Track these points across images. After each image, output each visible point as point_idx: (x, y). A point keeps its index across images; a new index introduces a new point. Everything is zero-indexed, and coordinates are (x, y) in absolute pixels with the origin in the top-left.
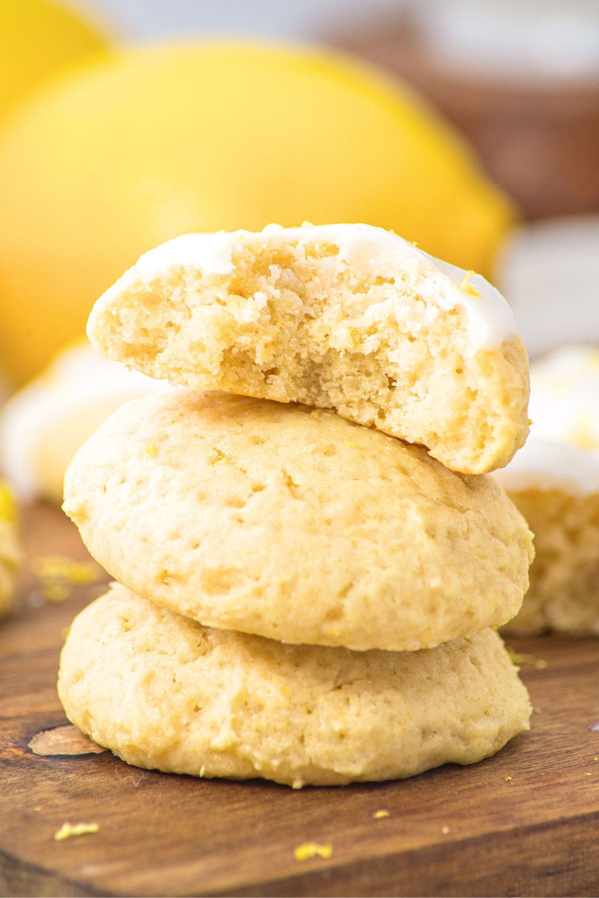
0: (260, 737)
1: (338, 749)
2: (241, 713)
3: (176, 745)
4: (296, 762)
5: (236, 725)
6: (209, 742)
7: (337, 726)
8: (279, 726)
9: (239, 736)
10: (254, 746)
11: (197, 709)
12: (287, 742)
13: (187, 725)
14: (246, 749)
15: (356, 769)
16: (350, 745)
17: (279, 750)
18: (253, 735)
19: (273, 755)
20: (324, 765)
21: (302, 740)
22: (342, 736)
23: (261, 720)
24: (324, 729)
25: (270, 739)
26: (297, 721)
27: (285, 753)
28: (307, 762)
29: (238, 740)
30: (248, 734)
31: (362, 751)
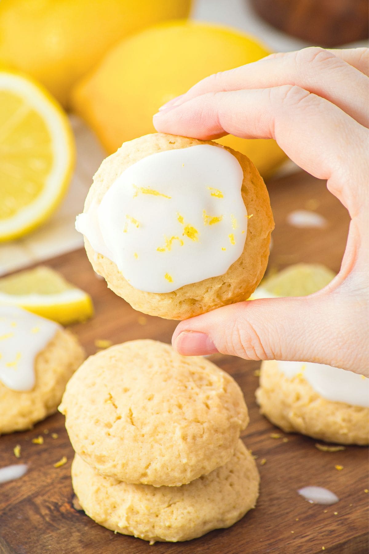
0: (137, 524)
1: (167, 532)
2: (130, 514)
3: (106, 521)
4: (151, 535)
5: (128, 519)
6: (118, 523)
7: (167, 524)
8: (145, 521)
9: (129, 523)
10: (135, 528)
11: (115, 507)
12: (147, 528)
13: (111, 513)
14: (131, 529)
15: (175, 540)
16: (172, 531)
17: (144, 531)
18: (134, 523)
19: (142, 533)
20: (162, 538)
21: (153, 527)
22: (169, 527)
23: (138, 518)
24: (162, 524)
25: (141, 526)
26: (151, 520)
27: (147, 532)
28: (155, 536)
29: (128, 525)
30: (132, 523)
31: (177, 533)
